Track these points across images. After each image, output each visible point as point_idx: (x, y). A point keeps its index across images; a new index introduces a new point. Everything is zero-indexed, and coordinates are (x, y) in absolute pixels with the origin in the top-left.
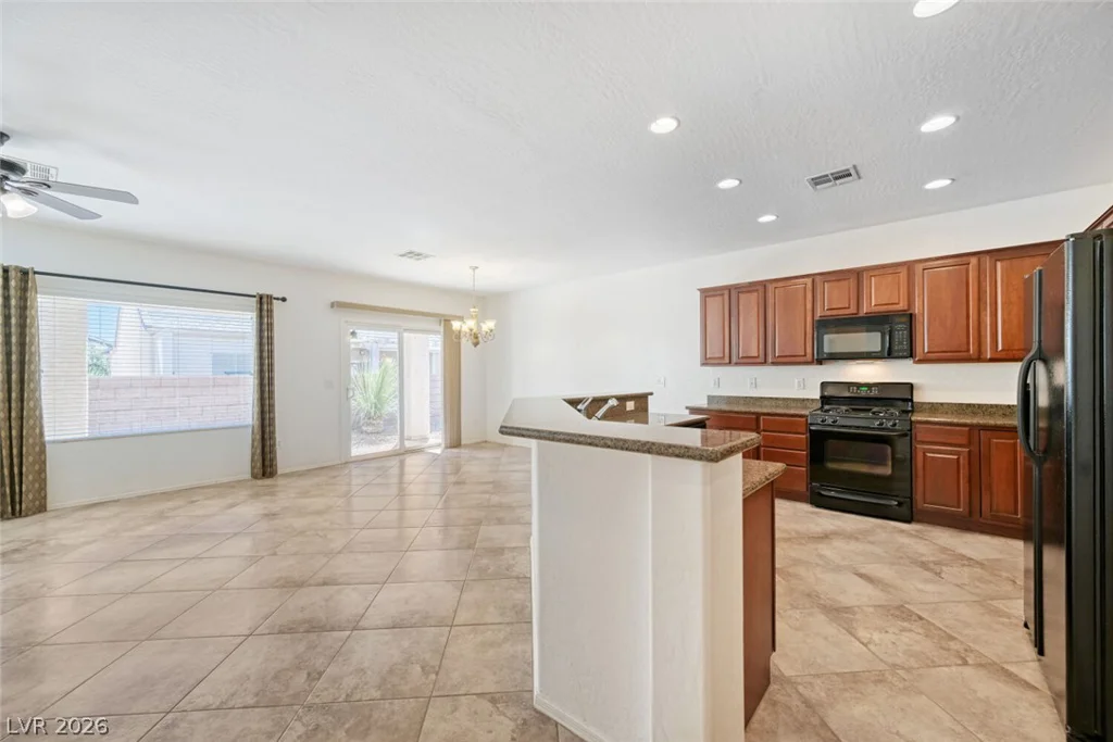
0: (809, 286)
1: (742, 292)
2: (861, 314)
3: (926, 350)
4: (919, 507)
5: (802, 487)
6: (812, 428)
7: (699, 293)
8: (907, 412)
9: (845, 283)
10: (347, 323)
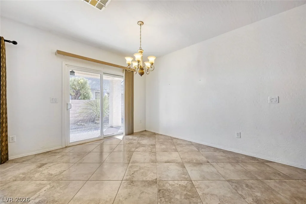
10: (67, 65)
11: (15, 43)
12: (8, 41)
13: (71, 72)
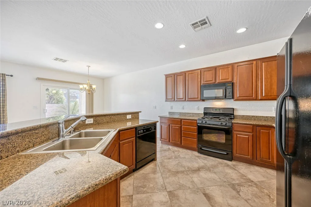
0: (199, 73)
1: (179, 76)
2: (216, 83)
3: (238, 96)
4: (235, 155)
5: (195, 146)
6: (199, 125)
7: (164, 76)
8: (231, 119)
9: (211, 72)
10: (44, 85)
11: (12, 76)
12: (8, 75)
13: (47, 89)
